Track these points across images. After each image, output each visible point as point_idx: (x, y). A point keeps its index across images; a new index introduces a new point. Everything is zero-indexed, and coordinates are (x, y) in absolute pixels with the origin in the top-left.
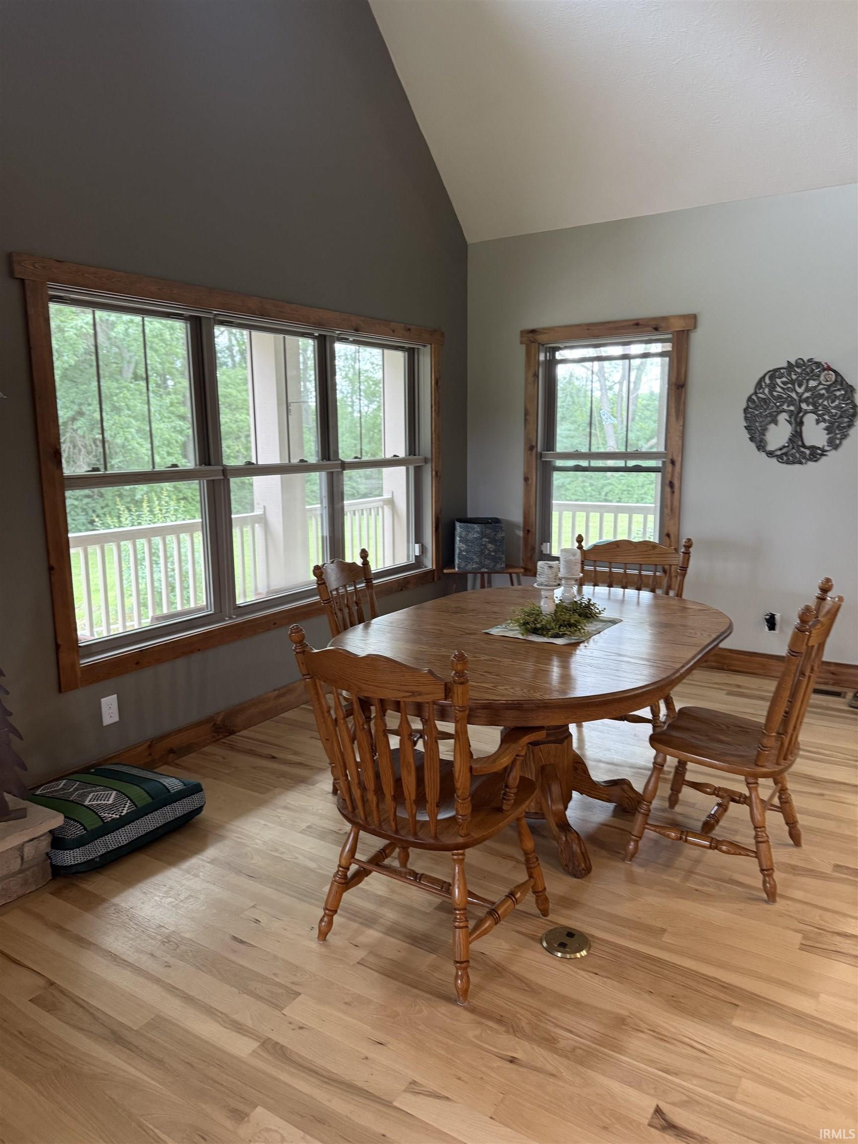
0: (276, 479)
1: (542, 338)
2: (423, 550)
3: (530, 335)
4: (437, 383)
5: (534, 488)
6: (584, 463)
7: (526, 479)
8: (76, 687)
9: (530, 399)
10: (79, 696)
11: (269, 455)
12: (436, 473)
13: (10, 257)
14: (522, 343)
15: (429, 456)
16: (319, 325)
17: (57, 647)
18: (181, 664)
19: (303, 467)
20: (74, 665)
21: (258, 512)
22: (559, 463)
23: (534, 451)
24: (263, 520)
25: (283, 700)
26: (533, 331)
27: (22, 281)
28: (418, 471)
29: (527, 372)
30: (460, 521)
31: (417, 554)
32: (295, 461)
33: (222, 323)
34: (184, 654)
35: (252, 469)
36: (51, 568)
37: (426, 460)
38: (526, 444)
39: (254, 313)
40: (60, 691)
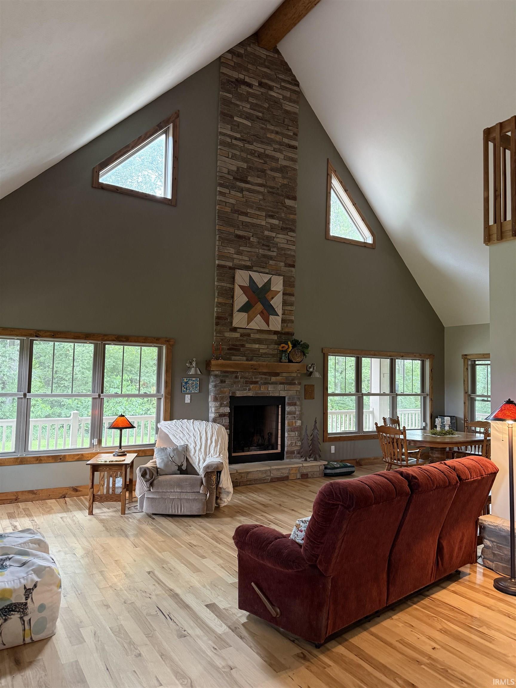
0: (378, 397)
1: (468, 357)
2: (426, 424)
3: (465, 356)
4: (431, 370)
5: (467, 406)
6: (486, 399)
7: (465, 403)
8: (326, 442)
9: (466, 377)
10: (327, 444)
11: (375, 390)
12: (431, 399)
13: (322, 348)
14: (462, 358)
15: (428, 393)
16: (390, 356)
17: (324, 431)
18: (349, 442)
19: (384, 394)
20: (326, 437)
21: (371, 410)
22: (477, 398)
23: (467, 394)
24: (372, 412)
25: (375, 461)
26: (466, 355)
27: (324, 353)
28: (425, 398)
29: (464, 368)
30: (439, 416)
31: (424, 426)
32: (382, 392)
33: (364, 357)
34: (350, 440)
35: (369, 394)
36: (324, 413)
37: (427, 395)
38: (464, 391)
39: (372, 355)
40: (323, 442)
